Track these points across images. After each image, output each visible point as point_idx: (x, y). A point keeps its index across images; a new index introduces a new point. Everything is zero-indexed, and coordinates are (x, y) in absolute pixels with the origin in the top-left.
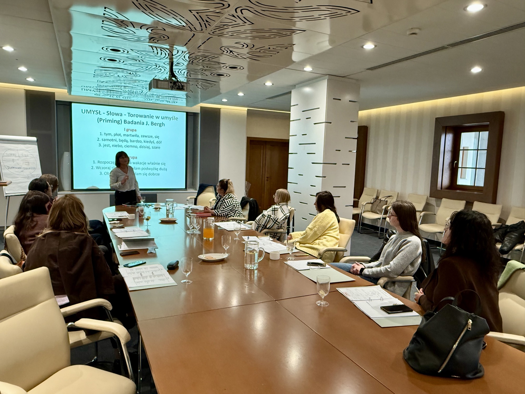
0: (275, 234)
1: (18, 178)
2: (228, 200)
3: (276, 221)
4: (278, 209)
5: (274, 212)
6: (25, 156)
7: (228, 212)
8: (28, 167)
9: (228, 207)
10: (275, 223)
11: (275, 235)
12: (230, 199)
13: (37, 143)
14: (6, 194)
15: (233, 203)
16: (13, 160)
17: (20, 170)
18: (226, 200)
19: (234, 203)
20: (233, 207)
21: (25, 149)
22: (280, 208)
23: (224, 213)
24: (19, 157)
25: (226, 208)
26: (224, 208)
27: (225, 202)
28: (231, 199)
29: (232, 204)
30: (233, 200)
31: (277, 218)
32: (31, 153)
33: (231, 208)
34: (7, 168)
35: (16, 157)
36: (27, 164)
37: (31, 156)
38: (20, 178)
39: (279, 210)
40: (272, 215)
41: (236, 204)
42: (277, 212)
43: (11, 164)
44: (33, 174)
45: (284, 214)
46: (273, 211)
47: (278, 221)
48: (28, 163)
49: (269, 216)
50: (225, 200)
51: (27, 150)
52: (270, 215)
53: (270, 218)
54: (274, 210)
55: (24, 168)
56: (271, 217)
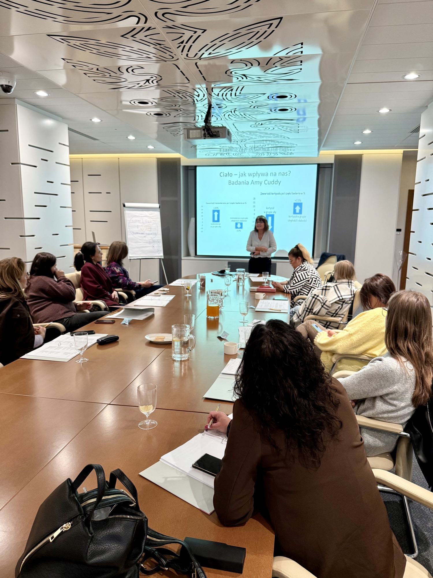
0: (327, 322)
1: (141, 243)
2: (300, 274)
3: (324, 304)
4: (330, 288)
5: (325, 291)
6: (149, 223)
7: (300, 288)
8: (150, 233)
9: (299, 282)
10: (322, 306)
11: (328, 324)
12: (302, 273)
13: (159, 210)
14: (130, 257)
15: (307, 277)
16: (138, 226)
17: (143, 235)
18: (298, 273)
19: (309, 278)
20: (307, 283)
21: (149, 215)
22: (333, 288)
23: (295, 290)
24: (143, 223)
25: (296, 283)
26: (294, 284)
27: (296, 276)
28: (305, 272)
29: (305, 278)
30: (308, 273)
31: (326, 300)
32: (154, 219)
33: (303, 284)
34: (132, 233)
35: (140, 223)
36: (149, 229)
37: (154, 222)
38: (142, 243)
39: (332, 289)
40: (320, 296)
41: (311, 280)
42: (328, 293)
43: (136, 230)
44: (154, 239)
45: (338, 295)
46: (323, 289)
47: (326, 304)
48: (151, 228)
49: (316, 297)
50: (296, 273)
51: (150, 216)
52: (317, 295)
53: (316, 299)
54: (326, 290)
55: (146, 234)
56: (318, 298)
